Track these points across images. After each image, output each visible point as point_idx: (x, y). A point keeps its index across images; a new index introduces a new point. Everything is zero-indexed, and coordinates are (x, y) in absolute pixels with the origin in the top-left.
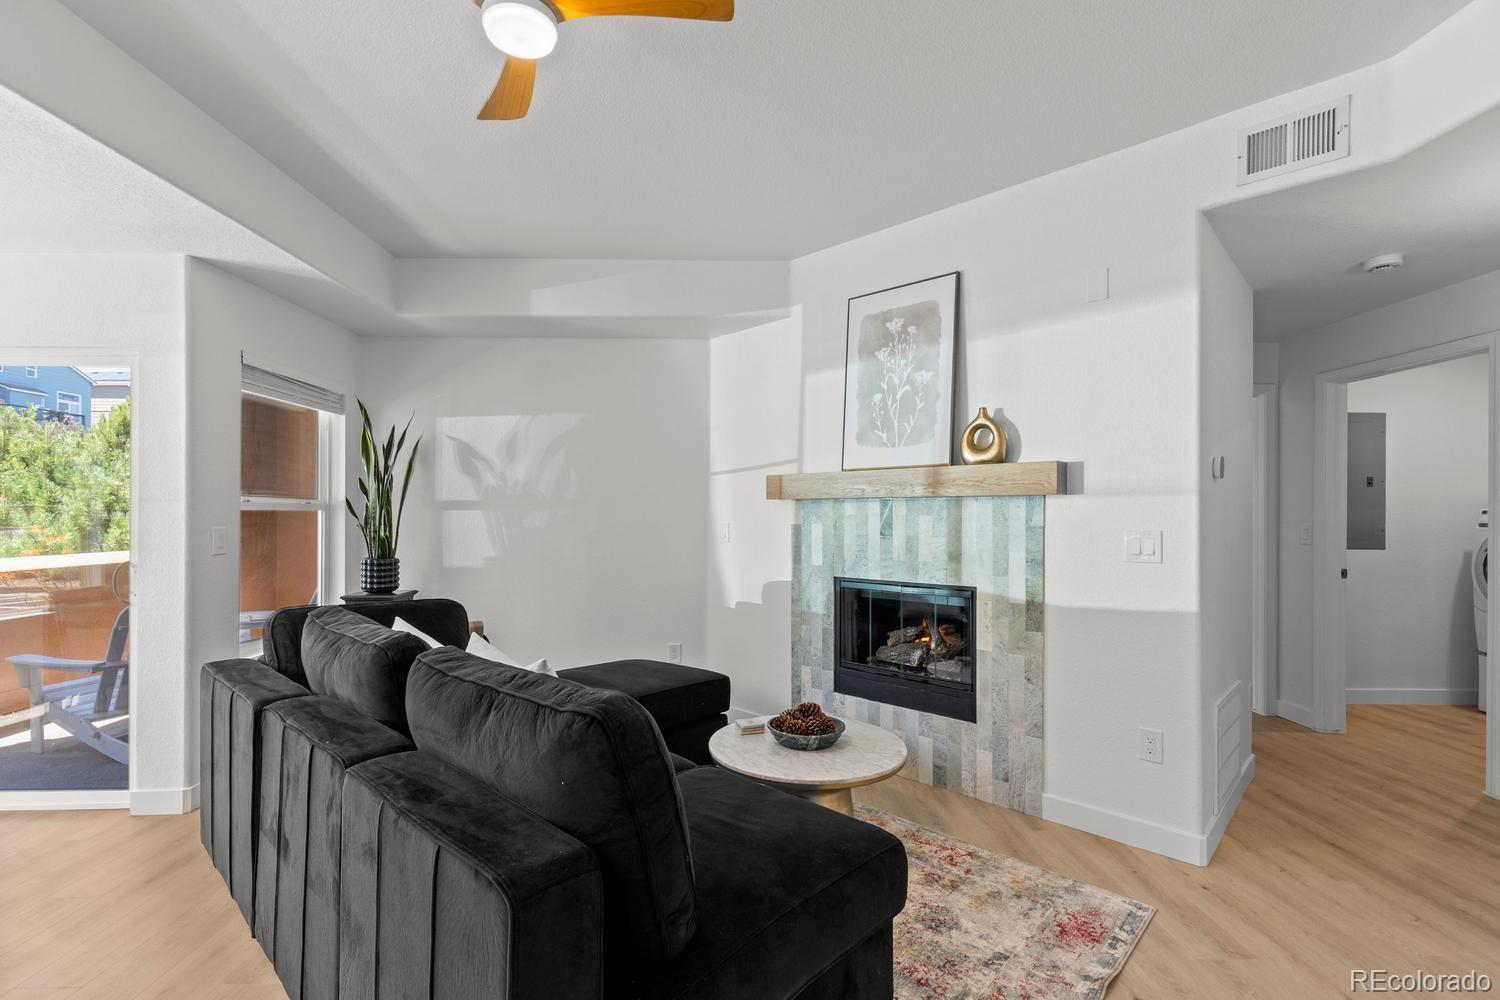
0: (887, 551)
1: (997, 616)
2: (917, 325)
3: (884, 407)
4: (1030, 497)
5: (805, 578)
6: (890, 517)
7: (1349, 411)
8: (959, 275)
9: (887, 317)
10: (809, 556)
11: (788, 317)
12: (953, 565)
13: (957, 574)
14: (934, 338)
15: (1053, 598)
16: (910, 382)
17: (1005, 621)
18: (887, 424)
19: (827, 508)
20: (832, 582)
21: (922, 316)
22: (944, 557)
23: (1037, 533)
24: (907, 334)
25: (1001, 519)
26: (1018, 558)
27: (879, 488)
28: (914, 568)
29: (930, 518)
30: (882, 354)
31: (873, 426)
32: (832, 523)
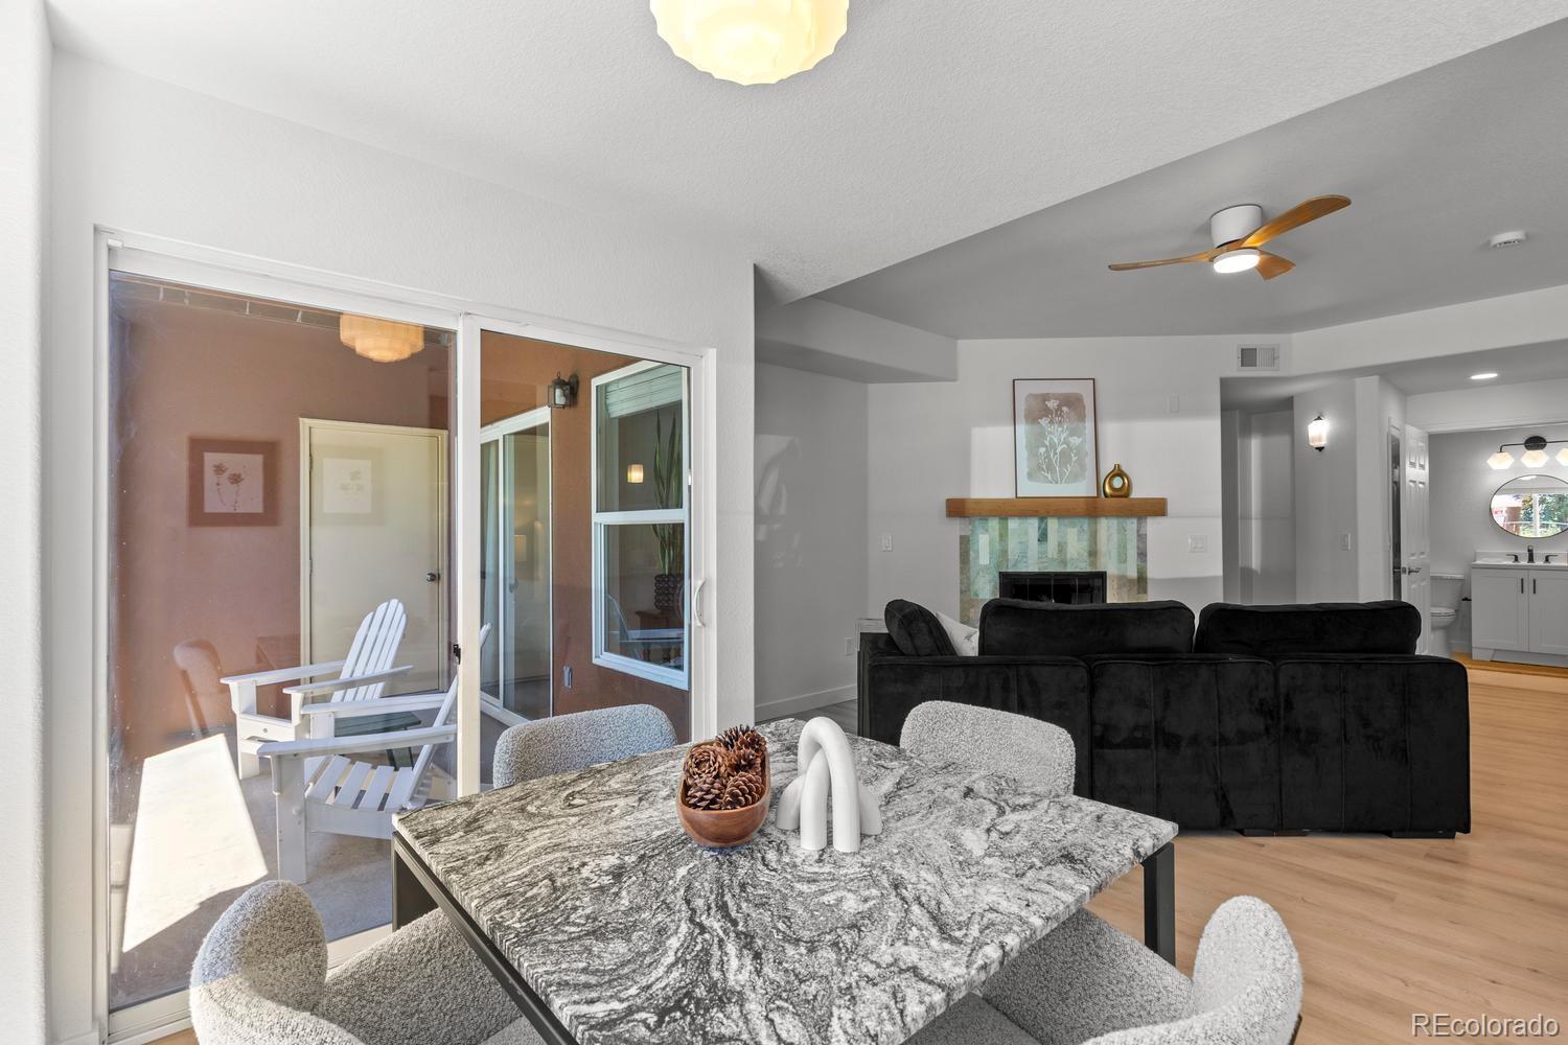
0: (1042, 554)
1: (1119, 587)
2: (1069, 407)
3: (1048, 457)
4: (1139, 517)
5: (973, 574)
6: (1046, 529)
8: (1094, 381)
9: (1045, 398)
10: (977, 557)
11: (954, 380)
12: (1092, 559)
13: (1093, 563)
14: (1082, 418)
15: (1151, 574)
16: (1066, 442)
17: (1125, 590)
18: (1050, 468)
19: (994, 523)
20: (997, 576)
21: (1072, 403)
22: (1086, 554)
23: (1142, 538)
24: (1062, 411)
25: (1122, 530)
26: (1132, 552)
27: (1042, 510)
28: (1064, 562)
29: (1075, 530)
30: (1044, 422)
31: (1040, 468)
32: (997, 534)
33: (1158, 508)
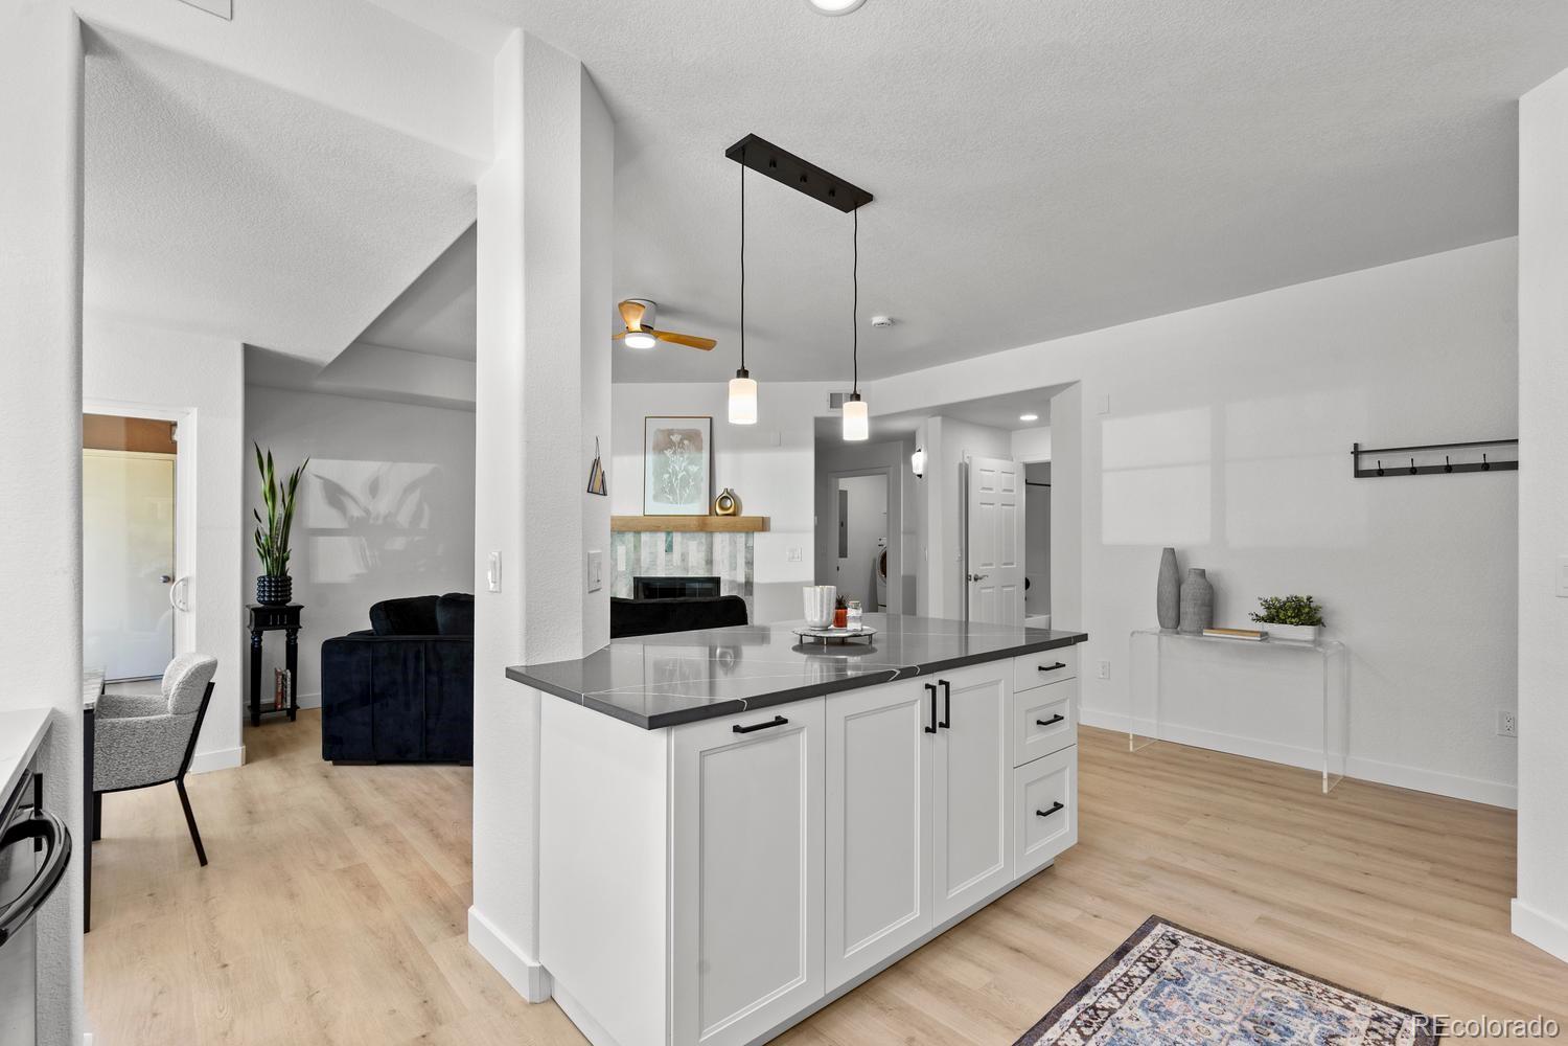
0: (669, 562)
1: (731, 590)
2: (690, 441)
3: (671, 482)
4: (747, 533)
6: (671, 542)
7: (841, 489)
8: (711, 419)
9: (670, 432)
10: (620, 565)
12: (709, 566)
13: (710, 570)
14: (699, 449)
15: (757, 579)
16: (685, 470)
17: (735, 592)
18: (672, 491)
19: (630, 537)
20: (632, 580)
21: (692, 437)
22: (704, 562)
23: (749, 549)
24: (683, 444)
25: (733, 543)
26: (741, 561)
27: (669, 527)
28: (686, 569)
29: (695, 542)
30: (668, 453)
31: (663, 491)
32: (631, 546)
33: (763, 525)
